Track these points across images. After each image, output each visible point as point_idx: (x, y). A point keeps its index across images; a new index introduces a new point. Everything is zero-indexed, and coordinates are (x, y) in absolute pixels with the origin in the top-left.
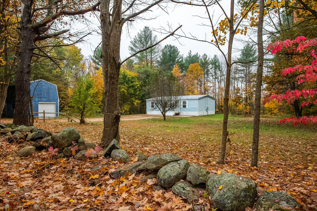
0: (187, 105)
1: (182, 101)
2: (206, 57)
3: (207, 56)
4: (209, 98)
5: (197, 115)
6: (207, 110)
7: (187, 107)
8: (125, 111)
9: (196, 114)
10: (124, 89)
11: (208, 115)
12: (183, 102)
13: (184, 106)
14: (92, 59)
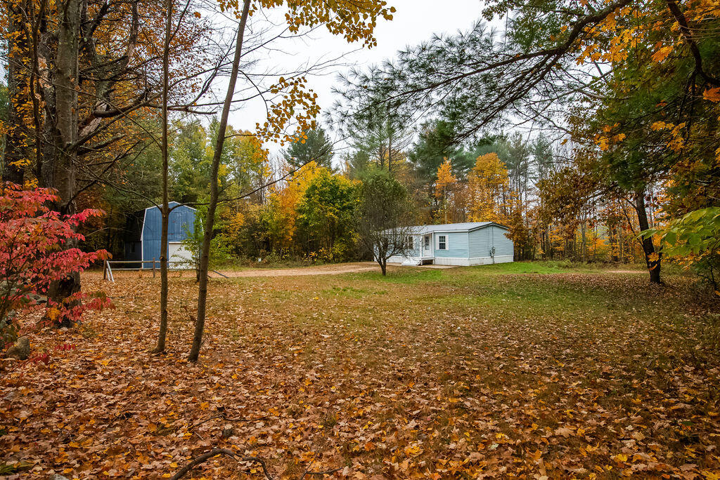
0: (447, 243)
1: (437, 237)
2: (520, 139)
3: (521, 136)
4: (495, 229)
5: (467, 264)
6: (492, 253)
7: (447, 248)
8: (336, 256)
9: (464, 261)
10: (331, 214)
11: (494, 264)
12: (440, 237)
13: (442, 246)
14: (286, 157)
